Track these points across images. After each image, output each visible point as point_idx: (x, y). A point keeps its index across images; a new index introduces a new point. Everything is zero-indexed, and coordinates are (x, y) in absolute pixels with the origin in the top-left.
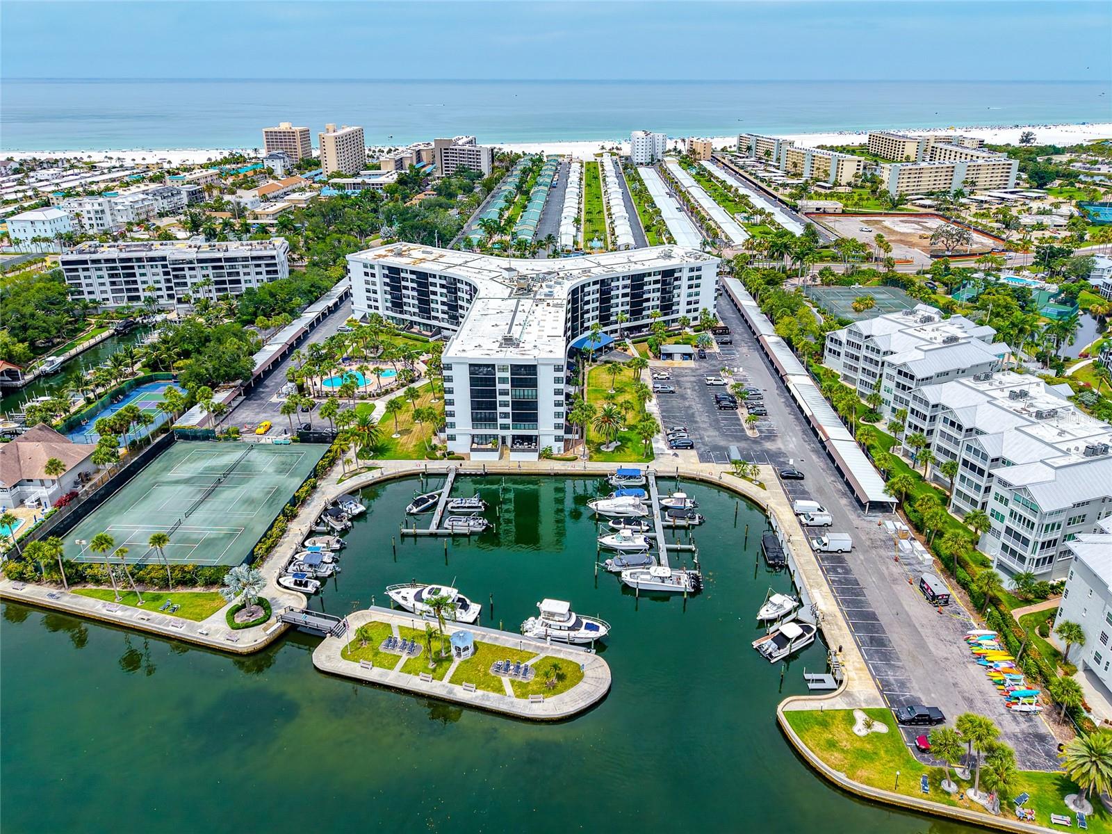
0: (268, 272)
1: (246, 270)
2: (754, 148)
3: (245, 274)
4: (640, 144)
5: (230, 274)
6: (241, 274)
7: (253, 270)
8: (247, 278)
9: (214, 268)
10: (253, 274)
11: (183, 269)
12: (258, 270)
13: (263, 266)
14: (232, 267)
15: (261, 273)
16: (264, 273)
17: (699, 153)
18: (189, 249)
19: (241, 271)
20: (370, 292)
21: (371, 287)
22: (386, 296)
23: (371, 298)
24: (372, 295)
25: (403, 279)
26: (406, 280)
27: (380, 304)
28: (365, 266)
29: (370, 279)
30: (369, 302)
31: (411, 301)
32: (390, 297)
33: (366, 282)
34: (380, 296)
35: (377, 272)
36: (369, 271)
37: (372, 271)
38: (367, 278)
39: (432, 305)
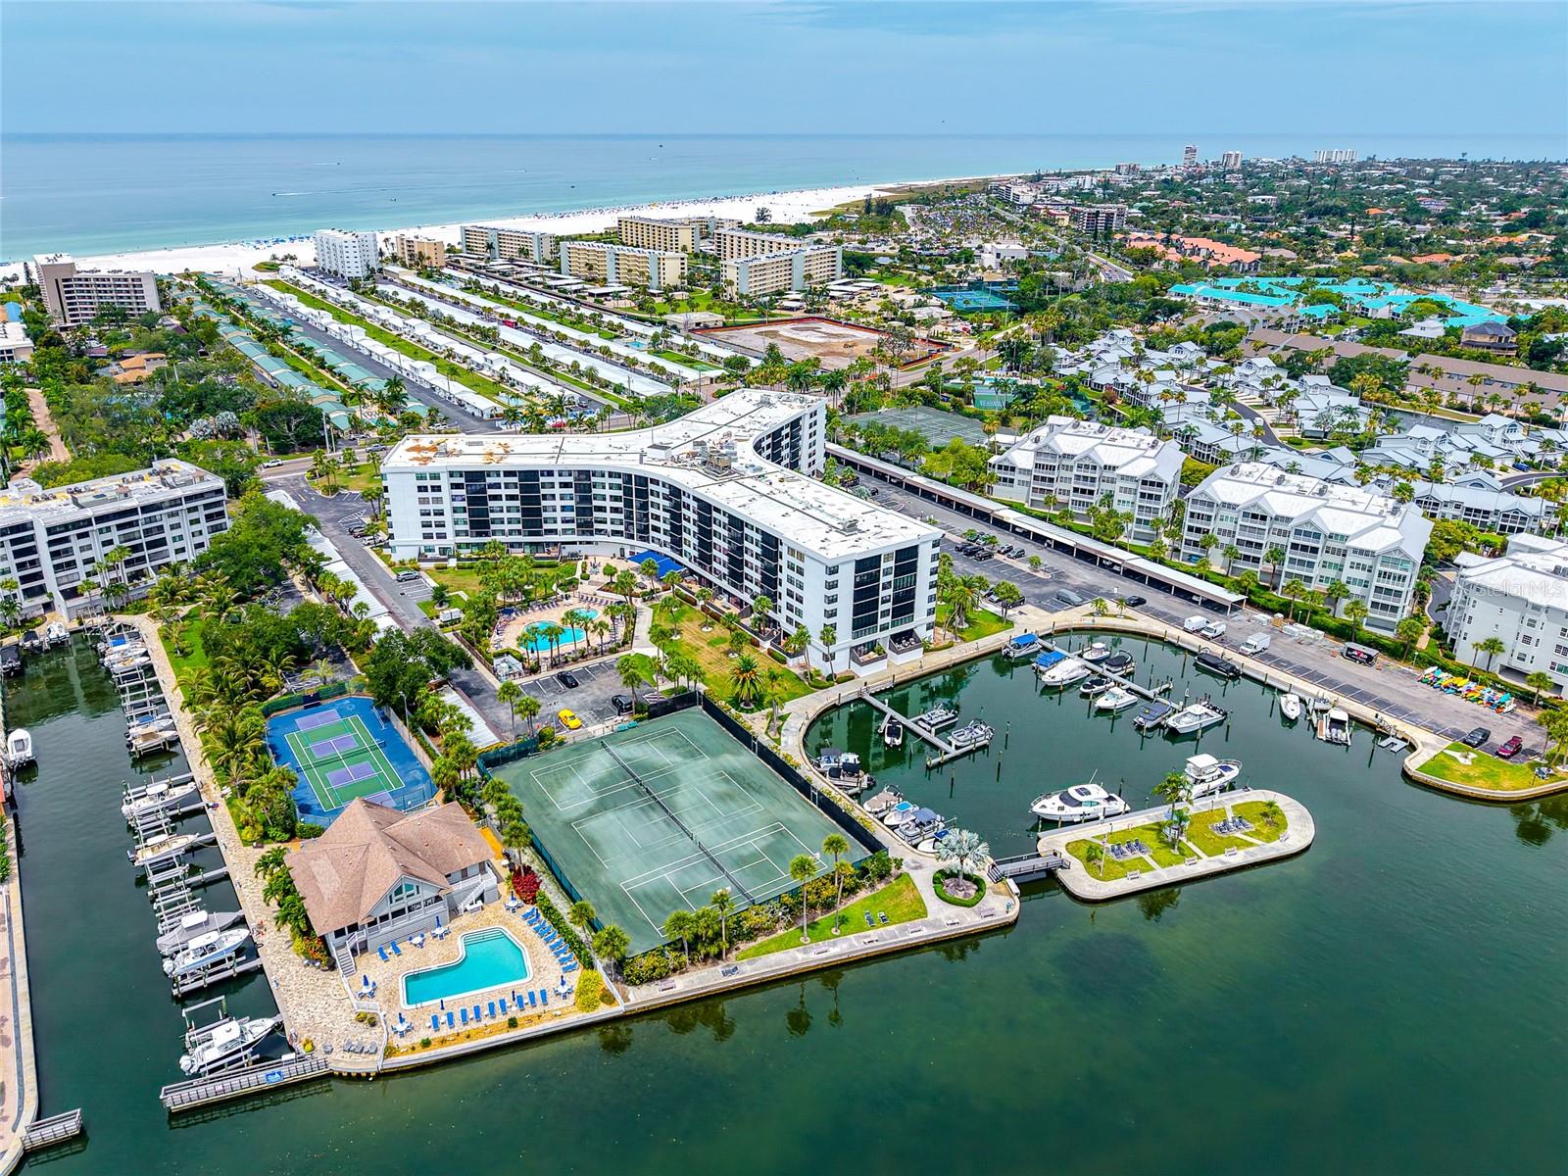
0: (209, 517)
1: (174, 520)
2: (495, 245)
3: (172, 527)
4: (350, 249)
5: (147, 532)
6: (167, 528)
7: (184, 519)
8: (176, 533)
9: (120, 527)
10: (185, 524)
11: (66, 540)
12: (194, 516)
13: (201, 509)
14: (150, 520)
15: (197, 521)
16: (203, 520)
17: (429, 258)
18: (36, 506)
19: (166, 523)
20: (429, 514)
21: (431, 507)
22: (457, 516)
23: (431, 523)
24: (433, 519)
25: (492, 486)
26: (497, 486)
27: (449, 530)
28: (421, 477)
29: (430, 494)
30: (428, 530)
31: (505, 515)
32: (466, 515)
33: (423, 501)
34: (448, 518)
35: (444, 482)
36: (429, 483)
37: (436, 483)
38: (423, 495)
39: (545, 515)
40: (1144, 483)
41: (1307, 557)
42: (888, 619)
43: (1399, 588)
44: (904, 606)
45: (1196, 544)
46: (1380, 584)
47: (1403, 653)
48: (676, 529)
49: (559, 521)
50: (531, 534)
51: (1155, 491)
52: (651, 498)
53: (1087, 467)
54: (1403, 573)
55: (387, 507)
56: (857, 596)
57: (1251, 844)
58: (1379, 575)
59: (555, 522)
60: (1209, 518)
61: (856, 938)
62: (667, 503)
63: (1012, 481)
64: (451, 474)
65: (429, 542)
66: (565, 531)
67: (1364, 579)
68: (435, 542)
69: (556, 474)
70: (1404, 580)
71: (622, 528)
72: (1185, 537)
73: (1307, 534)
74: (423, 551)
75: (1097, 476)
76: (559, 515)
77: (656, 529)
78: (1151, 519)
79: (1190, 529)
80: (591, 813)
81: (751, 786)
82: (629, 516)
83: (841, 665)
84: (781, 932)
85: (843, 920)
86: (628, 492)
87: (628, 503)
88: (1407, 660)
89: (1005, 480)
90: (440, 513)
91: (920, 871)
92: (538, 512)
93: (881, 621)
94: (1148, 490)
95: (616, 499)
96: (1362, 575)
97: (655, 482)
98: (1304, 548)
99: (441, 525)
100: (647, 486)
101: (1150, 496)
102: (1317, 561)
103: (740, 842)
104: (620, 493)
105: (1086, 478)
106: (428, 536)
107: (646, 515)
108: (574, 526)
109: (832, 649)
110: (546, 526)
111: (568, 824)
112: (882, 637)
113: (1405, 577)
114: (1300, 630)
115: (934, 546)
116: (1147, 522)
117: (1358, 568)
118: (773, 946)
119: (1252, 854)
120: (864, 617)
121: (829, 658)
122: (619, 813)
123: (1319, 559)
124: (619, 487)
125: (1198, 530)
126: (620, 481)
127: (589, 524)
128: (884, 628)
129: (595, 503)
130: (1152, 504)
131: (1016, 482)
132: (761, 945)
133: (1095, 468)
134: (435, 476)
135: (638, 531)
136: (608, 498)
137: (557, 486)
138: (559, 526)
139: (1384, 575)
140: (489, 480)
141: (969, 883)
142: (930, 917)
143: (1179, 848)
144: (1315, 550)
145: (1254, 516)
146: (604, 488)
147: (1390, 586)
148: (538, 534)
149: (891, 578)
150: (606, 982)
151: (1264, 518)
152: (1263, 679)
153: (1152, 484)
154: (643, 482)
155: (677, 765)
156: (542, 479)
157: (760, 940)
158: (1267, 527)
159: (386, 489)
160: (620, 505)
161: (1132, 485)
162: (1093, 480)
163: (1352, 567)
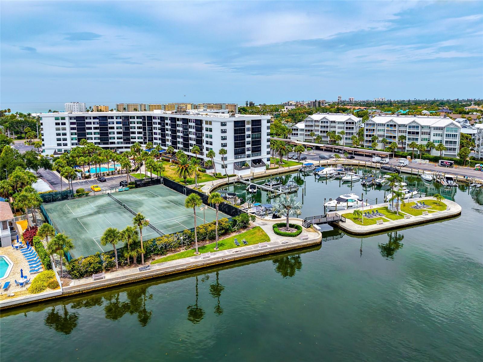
2: (126, 108)
20: (60, 135)
21: (61, 132)
22: (73, 136)
23: (60, 138)
24: (62, 137)
25: (88, 123)
26: (90, 123)
27: (69, 142)
28: (57, 119)
29: (61, 126)
30: (59, 142)
31: (93, 136)
32: (76, 136)
33: (58, 129)
34: (68, 137)
35: (67, 121)
36: (60, 121)
37: (63, 121)
38: (58, 126)
39: (110, 136)
40: (347, 123)
41: (415, 136)
42: (250, 152)
43: (455, 140)
44: (256, 148)
45: (370, 141)
46: (447, 140)
47: (464, 163)
48: (163, 135)
49: (116, 138)
50: (104, 144)
51: (351, 126)
52: (154, 126)
53: (324, 122)
54: (456, 133)
55: (42, 132)
56: (236, 138)
57: (434, 212)
58: (446, 136)
59: (114, 139)
60: (374, 130)
61: (227, 251)
62: (159, 126)
63: (297, 134)
64: (71, 118)
65: (60, 147)
66: (118, 143)
67: (440, 140)
68: (63, 148)
69: (115, 118)
70: (456, 137)
71: (142, 140)
72: (365, 139)
73: (414, 127)
74: (57, 151)
75: (328, 125)
76: (116, 135)
77: (156, 139)
78: (351, 137)
79: (367, 136)
80: (91, 215)
81: (180, 204)
82: (145, 135)
83: (230, 170)
84: (182, 251)
85: (222, 245)
86: (144, 124)
87: (144, 129)
88: (466, 165)
89: (295, 134)
90: (65, 134)
91: (266, 226)
92: (107, 134)
93: (247, 153)
94: (349, 126)
95: (139, 128)
96: (439, 138)
97: (155, 118)
98: (413, 133)
99: (65, 140)
100: (152, 120)
101: (350, 128)
102: (419, 137)
103: (168, 221)
104: (141, 125)
105: (324, 126)
106: (59, 145)
107: (152, 133)
108: (122, 140)
109: (226, 162)
110: (110, 141)
111: (76, 219)
112: (248, 160)
113: (457, 135)
114: (418, 161)
115: (268, 122)
116: (349, 139)
117: (436, 136)
118: (176, 257)
119: (436, 215)
120: (239, 150)
121: (224, 167)
122: (106, 215)
123: (420, 137)
124: (141, 123)
125: (370, 136)
126: (141, 120)
127: (129, 139)
128: (248, 156)
129: (131, 130)
130: (351, 131)
131: (299, 134)
132: (169, 257)
133: (327, 122)
134: (63, 118)
135: (149, 141)
136: (136, 128)
137: (115, 123)
138: (116, 141)
139: (448, 135)
140: (87, 121)
141: (293, 229)
142: (272, 241)
143: (399, 214)
144: (418, 133)
145: (391, 125)
146: (135, 123)
147: (451, 140)
148: (107, 144)
149: (250, 133)
150: (58, 278)
151: (395, 126)
152: (411, 172)
153: (350, 123)
154: (150, 119)
155: (144, 200)
156: (109, 120)
157: (168, 255)
158: (397, 129)
159: (42, 124)
160: (141, 130)
161: (342, 126)
162: (327, 127)
163: (434, 136)
